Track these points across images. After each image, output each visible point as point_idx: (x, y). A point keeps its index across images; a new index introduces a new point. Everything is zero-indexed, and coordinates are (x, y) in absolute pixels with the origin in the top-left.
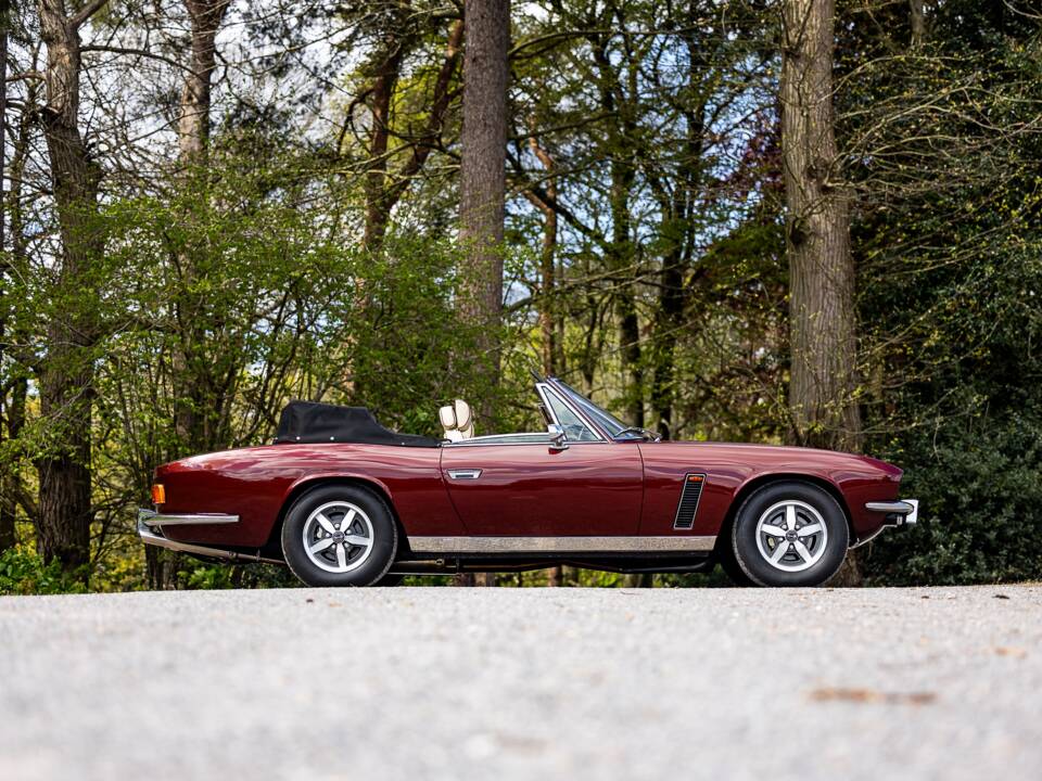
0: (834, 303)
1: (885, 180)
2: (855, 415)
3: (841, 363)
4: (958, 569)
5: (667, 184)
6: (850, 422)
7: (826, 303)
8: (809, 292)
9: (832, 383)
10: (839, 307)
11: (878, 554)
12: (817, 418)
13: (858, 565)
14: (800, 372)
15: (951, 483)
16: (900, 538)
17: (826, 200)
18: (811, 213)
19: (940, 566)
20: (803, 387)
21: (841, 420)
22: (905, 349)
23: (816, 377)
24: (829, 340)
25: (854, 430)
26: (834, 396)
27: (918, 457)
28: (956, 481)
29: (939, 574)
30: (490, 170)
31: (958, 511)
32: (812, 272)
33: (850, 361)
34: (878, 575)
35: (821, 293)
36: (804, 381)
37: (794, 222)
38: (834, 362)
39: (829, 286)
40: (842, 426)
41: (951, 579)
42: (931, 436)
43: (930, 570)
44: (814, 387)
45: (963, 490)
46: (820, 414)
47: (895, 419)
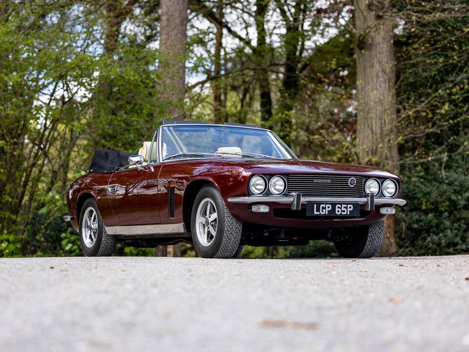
0: (383, 85)
1: (414, 12)
2: (395, 152)
3: (387, 121)
4: (455, 244)
5: (289, 10)
6: (392, 157)
7: (378, 84)
8: (368, 79)
9: (381, 133)
10: (386, 88)
11: (408, 235)
12: (372, 154)
13: (395, 241)
14: (362, 127)
15: (452, 193)
16: (421, 226)
17: (379, 24)
18: (370, 32)
19: (445, 242)
20: (364, 135)
21: (386, 155)
22: (427, 114)
23: (372, 130)
24: (380, 108)
25: (394, 161)
26: (383, 141)
27: (433, 177)
28: (455, 192)
29: (444, 247)
30: (178, 4)
31: (456, 209)
32: (370, 67)
33: (392, 120)
34: (407, 247)
35: (375, 79)
36: (364, 131)
37: (359, 37)
38: (383, 121)
39: (380, 75)
40: (387, 159)
41: (451, 250)
42: (441, 165)
43: (439, 244)
44: (371, 136)
45: (459, 197)
46: (374, 152)
47: (418, 155)
